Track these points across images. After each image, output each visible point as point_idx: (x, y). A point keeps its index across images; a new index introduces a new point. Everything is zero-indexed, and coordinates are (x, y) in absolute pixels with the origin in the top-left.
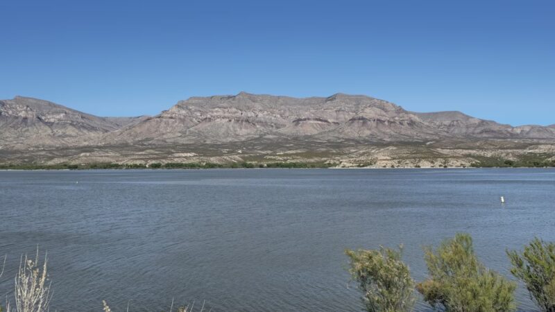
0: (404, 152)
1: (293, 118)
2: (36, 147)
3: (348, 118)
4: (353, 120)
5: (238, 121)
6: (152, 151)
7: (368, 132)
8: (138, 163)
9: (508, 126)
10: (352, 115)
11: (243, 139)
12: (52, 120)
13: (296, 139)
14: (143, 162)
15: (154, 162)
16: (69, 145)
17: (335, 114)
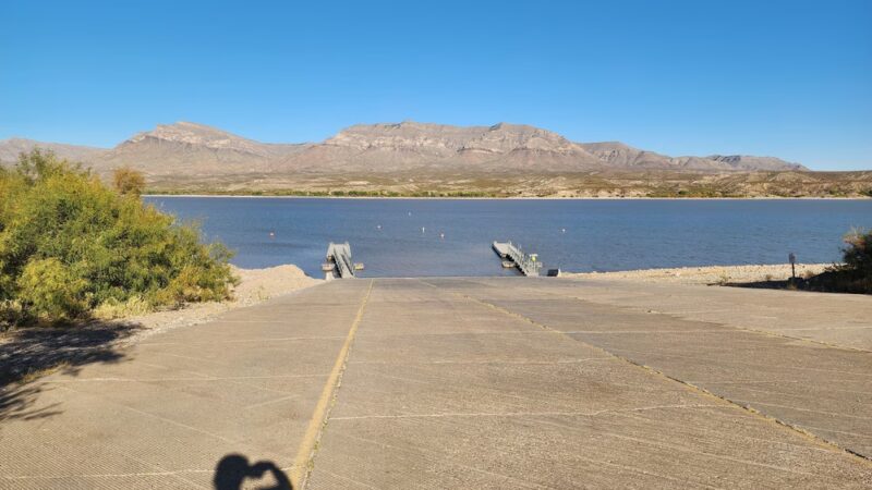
0: (578, 182)
1: (457, 147)
2: (202, 172)
3: (512, 147)
4: (516, 150)
5: (402, 150)
6: (324, 179)
7: (531, 162)
8: (321, 190)
9: (666, 157)
10: (516, 144)
11: (410, 168)
12: (215, 146)
13: (462, 168)
14: (325, 190)
15: (337, 190)
16: (236, 172)
17: (499, 144)
